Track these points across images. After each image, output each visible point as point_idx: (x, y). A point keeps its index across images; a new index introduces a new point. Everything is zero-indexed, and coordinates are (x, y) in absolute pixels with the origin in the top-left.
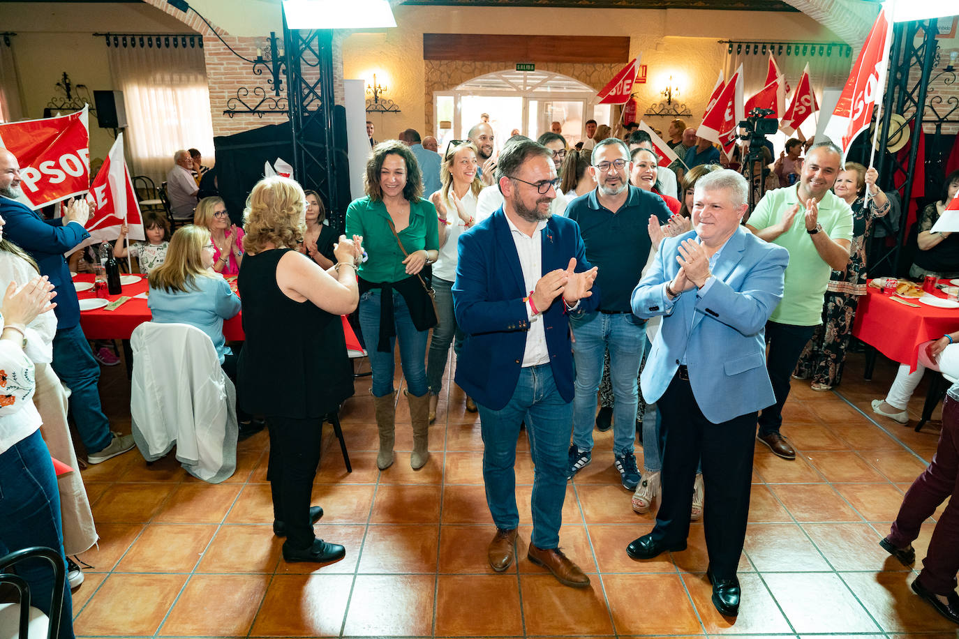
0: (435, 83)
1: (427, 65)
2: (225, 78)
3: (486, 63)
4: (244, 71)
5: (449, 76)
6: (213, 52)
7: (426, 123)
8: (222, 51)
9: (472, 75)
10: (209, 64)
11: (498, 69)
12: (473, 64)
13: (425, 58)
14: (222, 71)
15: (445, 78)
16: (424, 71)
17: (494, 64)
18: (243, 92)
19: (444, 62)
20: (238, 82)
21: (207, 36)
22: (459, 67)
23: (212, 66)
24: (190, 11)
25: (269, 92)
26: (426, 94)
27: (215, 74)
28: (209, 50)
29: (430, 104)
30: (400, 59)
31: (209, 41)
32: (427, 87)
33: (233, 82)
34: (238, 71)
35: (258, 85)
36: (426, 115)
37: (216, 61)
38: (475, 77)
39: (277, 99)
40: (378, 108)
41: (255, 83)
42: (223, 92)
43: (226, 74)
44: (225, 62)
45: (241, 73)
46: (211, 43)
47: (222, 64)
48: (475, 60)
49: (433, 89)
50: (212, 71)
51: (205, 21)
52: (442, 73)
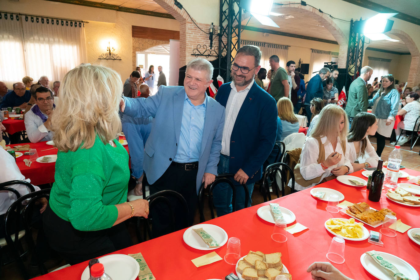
0: (137, 48)
1: (133, 40)
2: (193, 40)
3: (158, 41)
4: (200, 38)
5: (143, 45)
6: (190, 28)
7: (133, 65)
8: (193, 28)
9: (152, 45)
10: (187, 33)
11: (162, 44)
12: (153, 41)
13: (133, 36)
14: (192, 37)
15: (141, 46)
16: (132, 42)
17: (161, 42)
18: (199, 46)
19: (140, 39)
20: (198, 42)
21: (188, 21)
22: (147, 42)
23: (188, 34)
24: (183, 9)
25: (208, 47)
26: (133, 53)
27: (190, 38)
28: (188, 27)
29: (135, 57)
30: (121, 36)
31: (188, 23)
32: (133, 49)
33: (195, 42)
34: (198, 37)
35: (204, 44)
36: (133, 62)
37: (190, 32)
38: (153, 46)
39: (211, 50)
40: (111, 58)
41: (204, 43)
42: (191, 46)
43: (193, 38)
44: (193, 33)
45: (199, 39)
46: (189, 24)
47: (192, 34)
48: (154, 39)
49: (136, 51)
50: (188, 36)
51: (188, 14)
52: (140, 44)
